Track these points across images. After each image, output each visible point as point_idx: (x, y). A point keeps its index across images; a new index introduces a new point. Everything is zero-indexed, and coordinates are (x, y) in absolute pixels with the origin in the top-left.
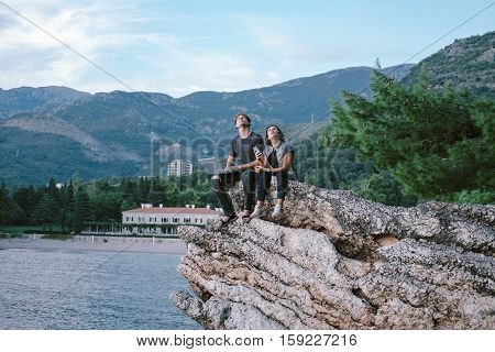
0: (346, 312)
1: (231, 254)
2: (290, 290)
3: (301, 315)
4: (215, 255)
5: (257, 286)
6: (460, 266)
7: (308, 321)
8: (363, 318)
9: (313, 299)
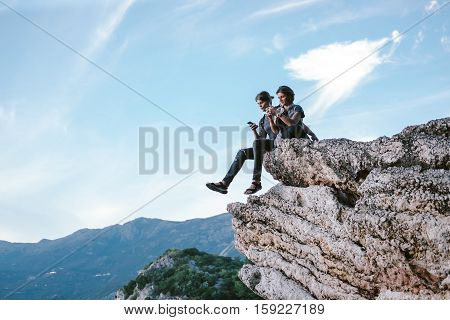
0: (351, 263)
1: (259, 221)
2: (306, 249)
3: (316, 272)
4: (248, 225)
5: (281, 249)
6: (419, 186)
7: (323, 278)
8: (365, 268)
9: (323, 254)
